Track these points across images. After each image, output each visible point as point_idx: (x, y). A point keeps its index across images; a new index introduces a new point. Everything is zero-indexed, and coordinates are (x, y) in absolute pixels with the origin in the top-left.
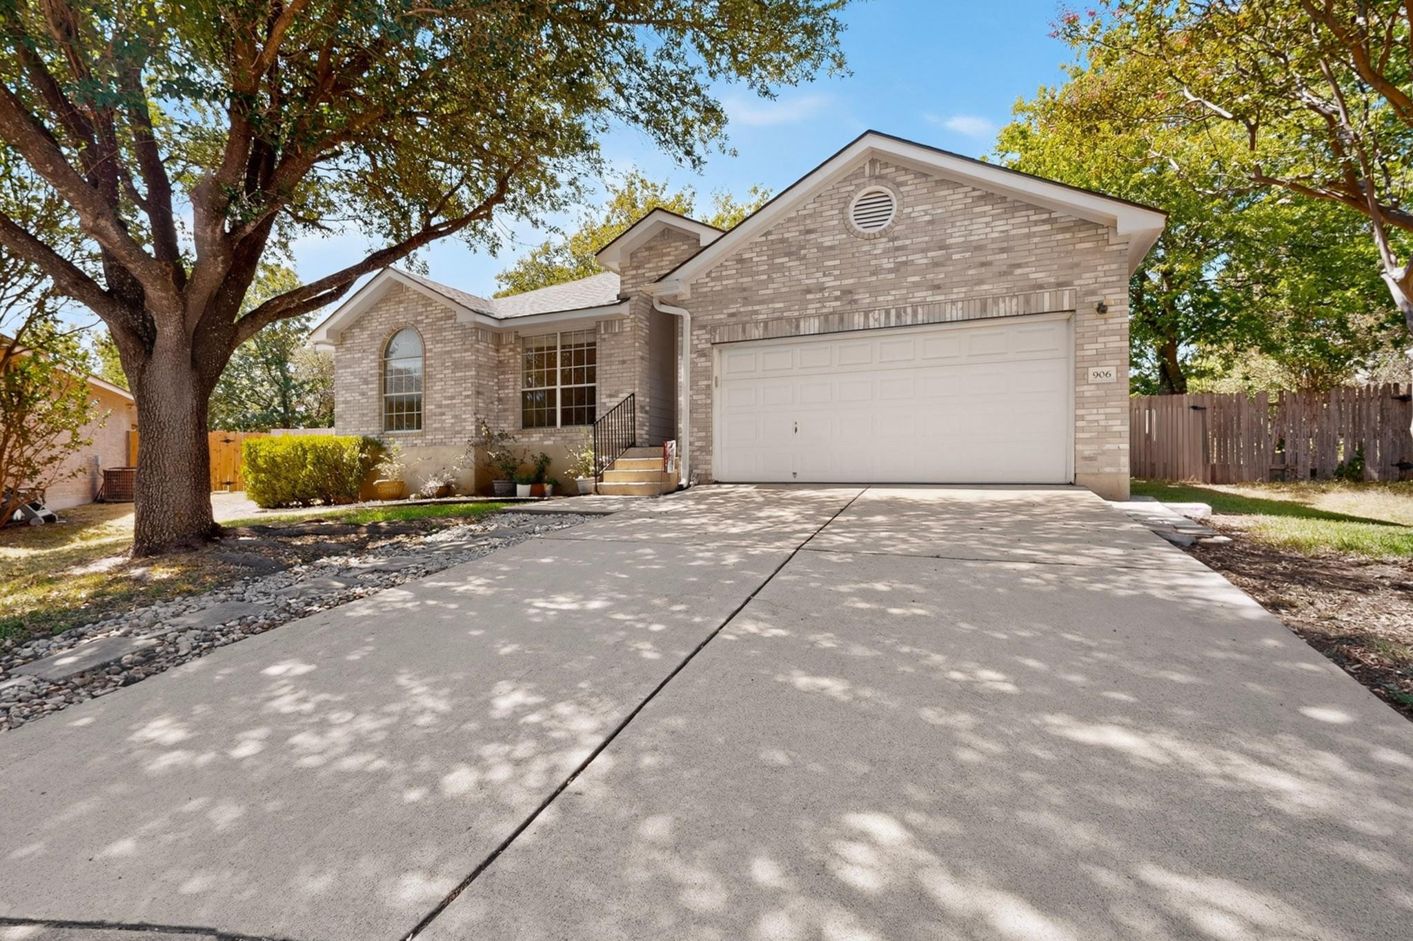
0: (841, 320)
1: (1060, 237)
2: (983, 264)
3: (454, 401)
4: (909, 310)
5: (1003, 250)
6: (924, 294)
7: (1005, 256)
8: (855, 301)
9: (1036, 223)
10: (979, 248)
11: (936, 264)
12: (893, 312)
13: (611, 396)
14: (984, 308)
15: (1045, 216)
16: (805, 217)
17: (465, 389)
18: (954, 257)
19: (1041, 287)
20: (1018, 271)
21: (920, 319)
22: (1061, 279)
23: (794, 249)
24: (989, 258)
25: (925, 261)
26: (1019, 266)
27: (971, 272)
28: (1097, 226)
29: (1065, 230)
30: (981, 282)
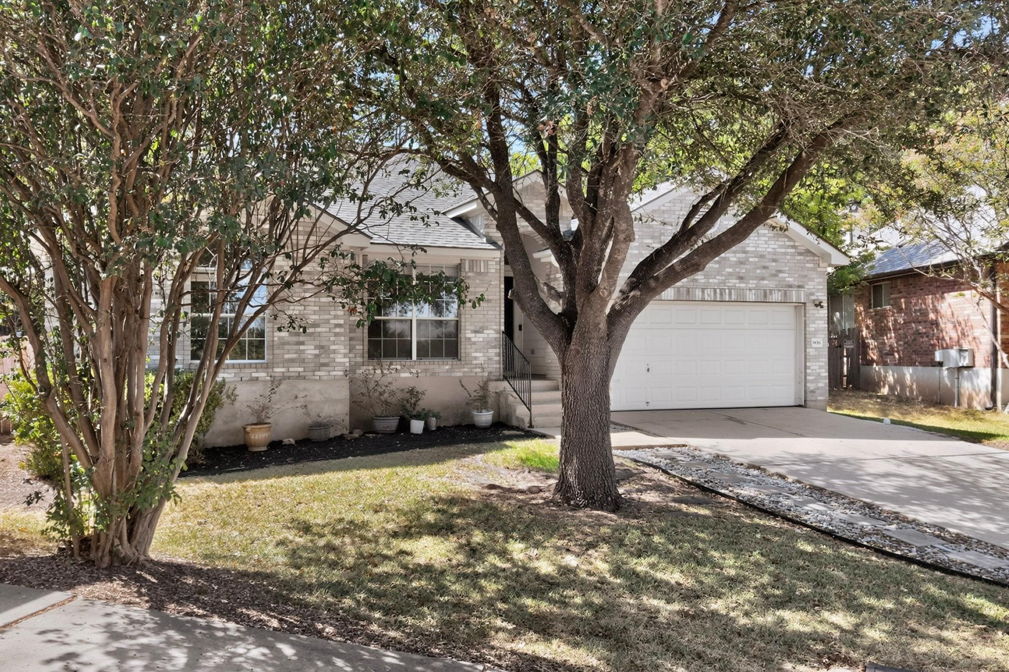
0: (688, 292)
1: (799, 258)
2: (765, 267)
3: (318, 330)
4: (727, 291)
5: (774, 260)
6: (734, 281)
7: (774, 264)
8: (696, 280)
9: (789, 247)
10: (762, 256)
11: (741, 263)
12: (718, 291)
13: (476, 332)
14: (765, 296)
15: (792, 243)
16: (664, 212)
17: (336, 317)
18: (751, 260)
19: (790, 286)
20: (781, 275)
21: (733, 298)
22: (800, 284)
23: (656, 234)
24: (767, 264)
25: (735, 259)
26: (780, 271)
27: (758, 271)
28: (814, 255)
29: (800, 254)
30: (763, 279)
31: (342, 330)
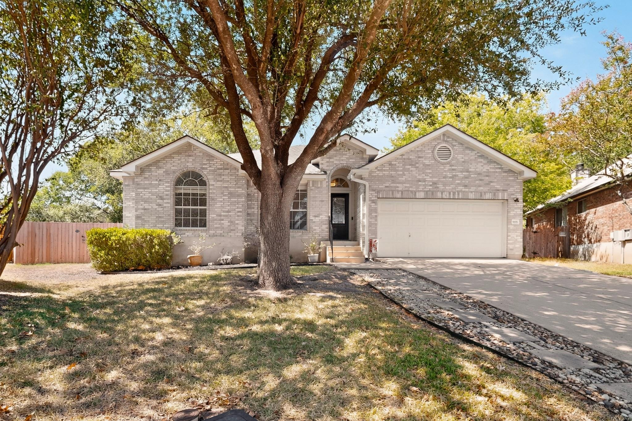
0: (433, 194)
1: (504, 174)
2: (481, 180)
3: (230, 214)
4: (456, 193)
5: (487, 176)
6: (461, 188)
7: (487, 178)
8: (438, 187)
9: (497, 168)
10: (479, 174)
11: (466, 177)
12: (452, 193)
13: (315, 216)
14: (481, 196)
15: (500, 166)
16: (418, 151)
17: (238, 208)
18: (472, 176)
19: (498, 190)
20: (492, 184)
21: (460, 197)
22: (505, 189)
23: (413, 163)
24: (483, 178)
25: (462, 176)
26: (491, 182)
27: (477, 182)
28: (514, 172)
29: (505, 172)
30: (480, 186)
31: (241, 214)
